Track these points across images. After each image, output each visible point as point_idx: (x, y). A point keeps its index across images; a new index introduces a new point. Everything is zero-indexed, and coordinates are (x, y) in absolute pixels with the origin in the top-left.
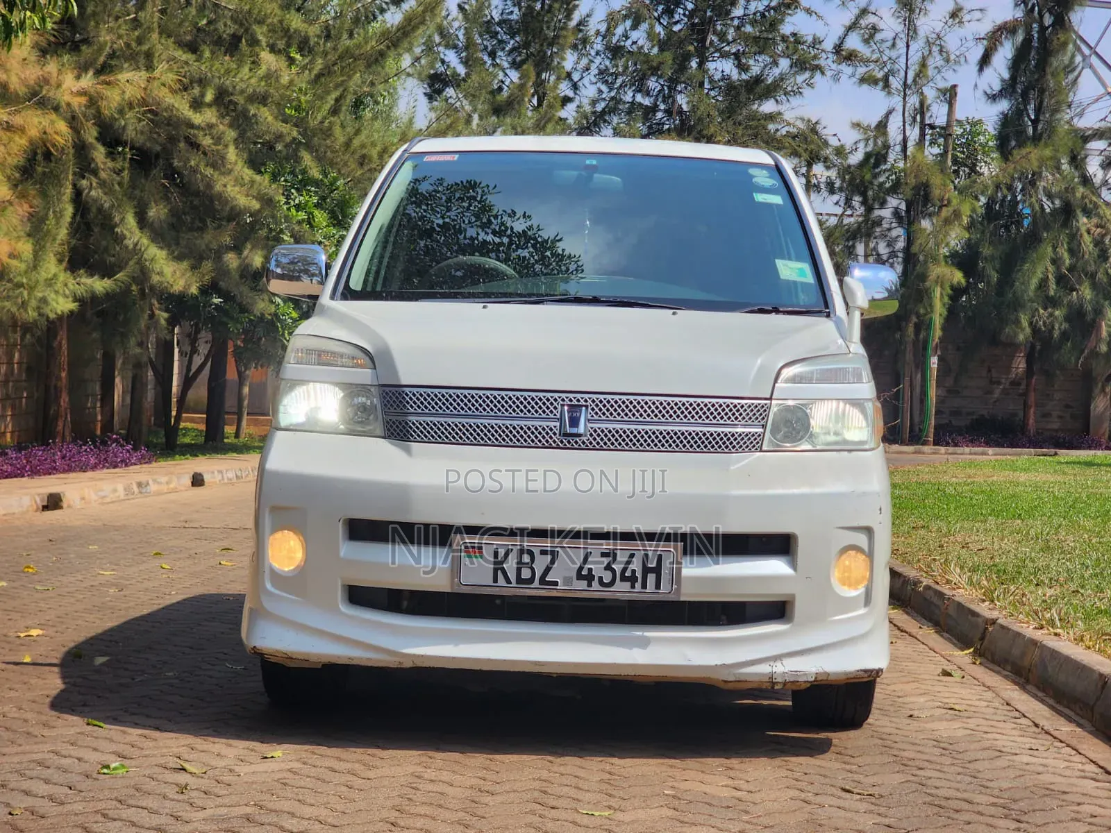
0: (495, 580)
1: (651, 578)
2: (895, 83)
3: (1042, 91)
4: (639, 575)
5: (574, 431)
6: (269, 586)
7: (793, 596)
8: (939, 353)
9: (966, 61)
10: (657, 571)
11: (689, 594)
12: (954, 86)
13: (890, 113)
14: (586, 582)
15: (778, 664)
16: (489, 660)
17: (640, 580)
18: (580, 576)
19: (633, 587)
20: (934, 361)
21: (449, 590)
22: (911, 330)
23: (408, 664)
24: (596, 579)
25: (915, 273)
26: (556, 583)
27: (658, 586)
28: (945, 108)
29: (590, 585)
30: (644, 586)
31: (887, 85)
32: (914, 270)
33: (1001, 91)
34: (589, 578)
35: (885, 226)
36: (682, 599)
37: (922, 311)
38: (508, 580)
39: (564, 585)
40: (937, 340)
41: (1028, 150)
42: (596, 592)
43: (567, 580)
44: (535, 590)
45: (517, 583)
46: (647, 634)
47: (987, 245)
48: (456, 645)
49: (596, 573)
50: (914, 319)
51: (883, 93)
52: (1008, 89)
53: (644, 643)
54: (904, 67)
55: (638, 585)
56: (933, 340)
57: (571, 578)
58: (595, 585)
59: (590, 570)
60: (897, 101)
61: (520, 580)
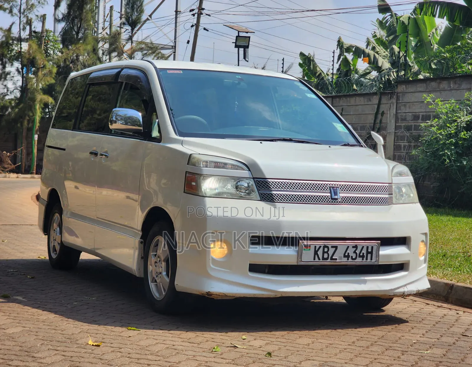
0: (314, 259)
1: (369, 255)
2: (15, 11)
3: (81, 20)
4: (365, 255)
5: (336, 197)
6: (212, 266)
7: (409, 261)
8: (38, 133)
9: (47, 3)
10: (371, 253)
11: (382, 262)
12: (45, 15)
13: (13, 24)
14: (347, 258)
15: (405, 288)
16: (312, 292)
17: (365, 257)
18: (345, 256)
19: (363, 259)
20: (36, 137)
21: (296, 264)
22: (26, 123)
23: (279, 296)
24: (350, 257)
25: (28, 97)
26: (336, 259)
27: (371, 259)
28: (41, 24)
29: (348, 259)
30: (367, 259)
31: (11, 12)
32: (27, 96)
33: (62, 18)
34: (348, 256)
35: (12, 75)
36: (380, 264)
37: (31, 114)
38: (319, 259)
39: (339, 260)
40: (37, 127)
41: (79, 46)
42: (350, 262)
43: (340, 258)
44: (328, 262)
45: (322, 260)
46: (366, 278)
47: (58, 86)
48: (298, 286)
49: (351, 255)
50: (27, 118)
51: (10, 15)
52: (66, 18)
53: (365, 282)
54: (20, 4)
55: (365, 259)
56: (36, 128)
57: (341, 257)
58: (350, 259)
59: (348, 253)
60: (16, 19)
61: (324, 259)
